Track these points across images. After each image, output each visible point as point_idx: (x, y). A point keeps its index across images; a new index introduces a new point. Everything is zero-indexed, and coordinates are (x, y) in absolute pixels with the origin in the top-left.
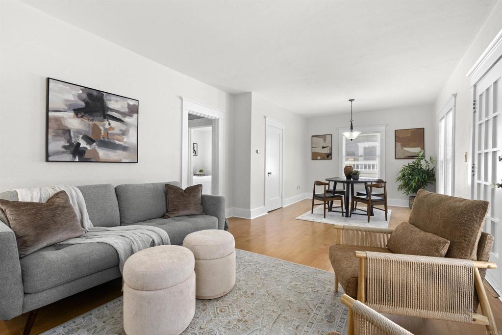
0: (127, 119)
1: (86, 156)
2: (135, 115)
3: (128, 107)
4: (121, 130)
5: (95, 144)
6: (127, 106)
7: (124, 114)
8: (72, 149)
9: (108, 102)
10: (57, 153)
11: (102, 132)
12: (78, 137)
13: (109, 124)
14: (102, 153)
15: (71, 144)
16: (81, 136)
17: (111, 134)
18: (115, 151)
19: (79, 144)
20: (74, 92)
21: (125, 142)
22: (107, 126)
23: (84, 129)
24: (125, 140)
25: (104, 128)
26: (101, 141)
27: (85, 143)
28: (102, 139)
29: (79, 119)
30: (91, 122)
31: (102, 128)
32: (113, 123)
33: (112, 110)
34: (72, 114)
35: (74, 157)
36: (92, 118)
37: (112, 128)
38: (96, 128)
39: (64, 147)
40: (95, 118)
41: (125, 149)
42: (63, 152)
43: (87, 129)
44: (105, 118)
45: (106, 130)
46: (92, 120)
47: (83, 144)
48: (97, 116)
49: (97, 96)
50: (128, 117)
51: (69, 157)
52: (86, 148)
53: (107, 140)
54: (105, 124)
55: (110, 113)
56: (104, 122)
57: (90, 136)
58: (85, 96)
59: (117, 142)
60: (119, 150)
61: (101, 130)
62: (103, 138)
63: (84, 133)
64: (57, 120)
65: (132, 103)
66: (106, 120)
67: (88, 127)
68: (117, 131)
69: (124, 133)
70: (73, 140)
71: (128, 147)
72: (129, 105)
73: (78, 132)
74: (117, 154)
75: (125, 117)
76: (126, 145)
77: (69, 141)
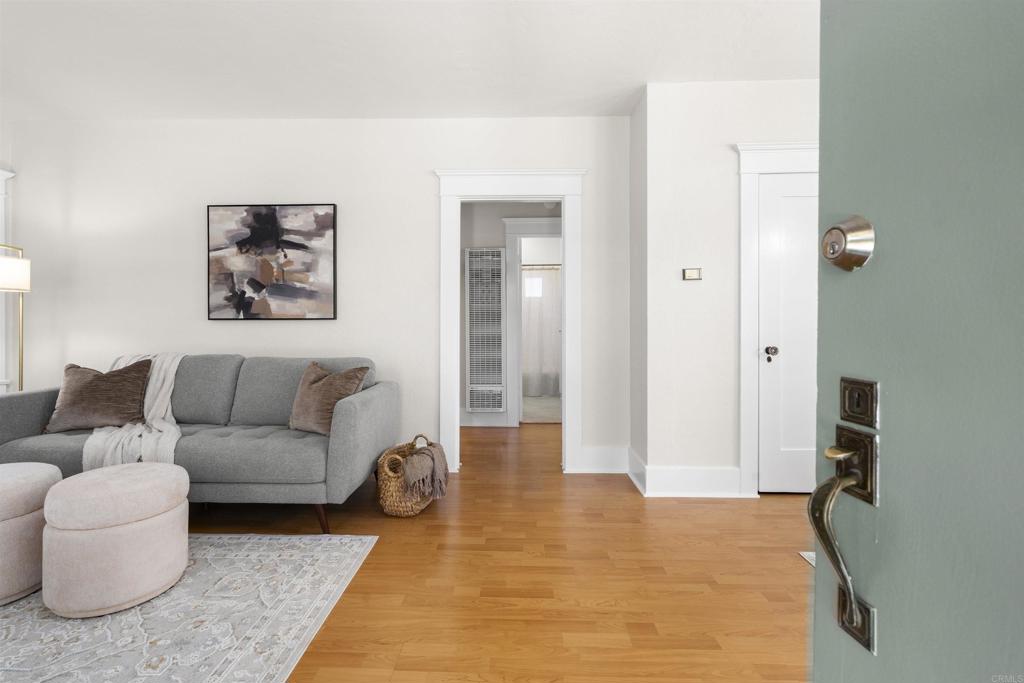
0: (315, 243)
1: (254, 310)
2: (330, 233)
3: (316, 221)
4: (304, 264)
5: (264, 291)
6: (313, 218)
7: (309, 235)
8: (236, 300)
9: (284, 220)
10: (219, 308)
11: (275, 270)
12: (242, 283)
13: (285, 256)
14: (275, 305)
15: (235, 294)
16: (246, 281)
17: (288, 271)
18: (295, 300)
19: (244, 293)
20: (238, 217)
21: (311, 284)
22: (282, 260)
23: (250, 269)
24: (311, 280)
25: (278, 263)
26: (273, 285)
27: (251, 290)
28: (275, 282)
29: (244, 256)
30: (259, 258)
31: (274, 264)
32: (291, 253)
33: (289, 232)
34: (235, 249)
35: (238, 313)
36: (260, 251)
37: (290, 263)
38: (265, 267)
39: (227, 299)
40: (265, 250)
41: (311, 295)
42: (225, 306)
43: (254, 269)
44: (278, 248)
45: (281, 266)
46: (260, 254)
47: (249, 293)
48: (267, 247)
49: (266, 215)
50: (315, 238)
51: (231, 313)
52: (253, 299)
53: (281, 283)
54: (278, 257)
55: (286, 237)
56: (278, 255)
57: (258, 279)
58: (250, 219)
59: (298, 285)
60: (301, 297)
61: (272, 268)
62: (277, 280)
63: (249, 275)
64: (219, 261)
65: (321, 211)
66: (280, 250)
67: (256, 265)
68: (297, 266)
69: (309, 268)
70: (237, 287)
71: (316, 292)
72: (316, 216)
73: (243, 274)
74: (298, 304)
75: (310, 240)
76: (313, 288)
77: (232, 289)
